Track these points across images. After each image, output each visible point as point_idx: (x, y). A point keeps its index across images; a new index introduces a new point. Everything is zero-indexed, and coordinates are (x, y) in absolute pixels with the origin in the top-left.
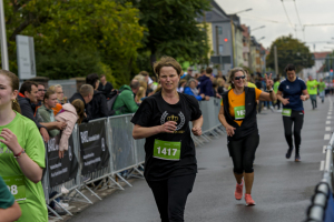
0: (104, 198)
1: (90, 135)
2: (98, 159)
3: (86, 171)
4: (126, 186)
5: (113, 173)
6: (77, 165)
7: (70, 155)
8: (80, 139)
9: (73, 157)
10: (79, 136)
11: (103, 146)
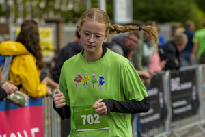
1: (182, 82)
2: (189, 107)
3: (176, 117)
7: (161, 101)
8: (170, 87)
9: (164, 104)
10: (170, 83)
11: (194, 94)
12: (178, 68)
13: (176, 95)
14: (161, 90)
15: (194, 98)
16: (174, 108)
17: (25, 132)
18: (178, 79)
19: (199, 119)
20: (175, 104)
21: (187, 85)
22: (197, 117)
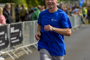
0: (20, 57)
1: (15, 29)
2: (18, 40)
3: (12, 45)
4: (29, 53)
5: (24, 46)
6: (9, 42)
7: (6, 37)
8: (10, 31)
10: (10, 29)
11: (20, 34)
14: (6, 32)
15: (21, 36)
16: (12, 40)
18: (13, 28)
19: (23, 46)
21: (17, 31)
22: (22, 44)
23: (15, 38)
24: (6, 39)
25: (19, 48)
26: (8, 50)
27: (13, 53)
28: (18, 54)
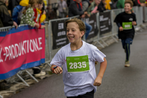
1: (104, 17)
2: (107, 28)
3: (102, 33)
7: (95, 26)
8: (99, 19)
9: (97, 27)
10: (99, 18)
11: (109, 22)
12: (102, 11)
13: (102, 23)
14: (95, 21)
15: (110, 24)
16: (101, 29)
17: (36, 40)
18: (102, 16)
19: (112, 34)
20: (102, 27)
21: (106, 19)
22: (111, 33)
23: (104, 26)
24: (95, 28)
25: (108, 36)
26: (97, 38)
27: (103, 41)
28: (108, 42)
